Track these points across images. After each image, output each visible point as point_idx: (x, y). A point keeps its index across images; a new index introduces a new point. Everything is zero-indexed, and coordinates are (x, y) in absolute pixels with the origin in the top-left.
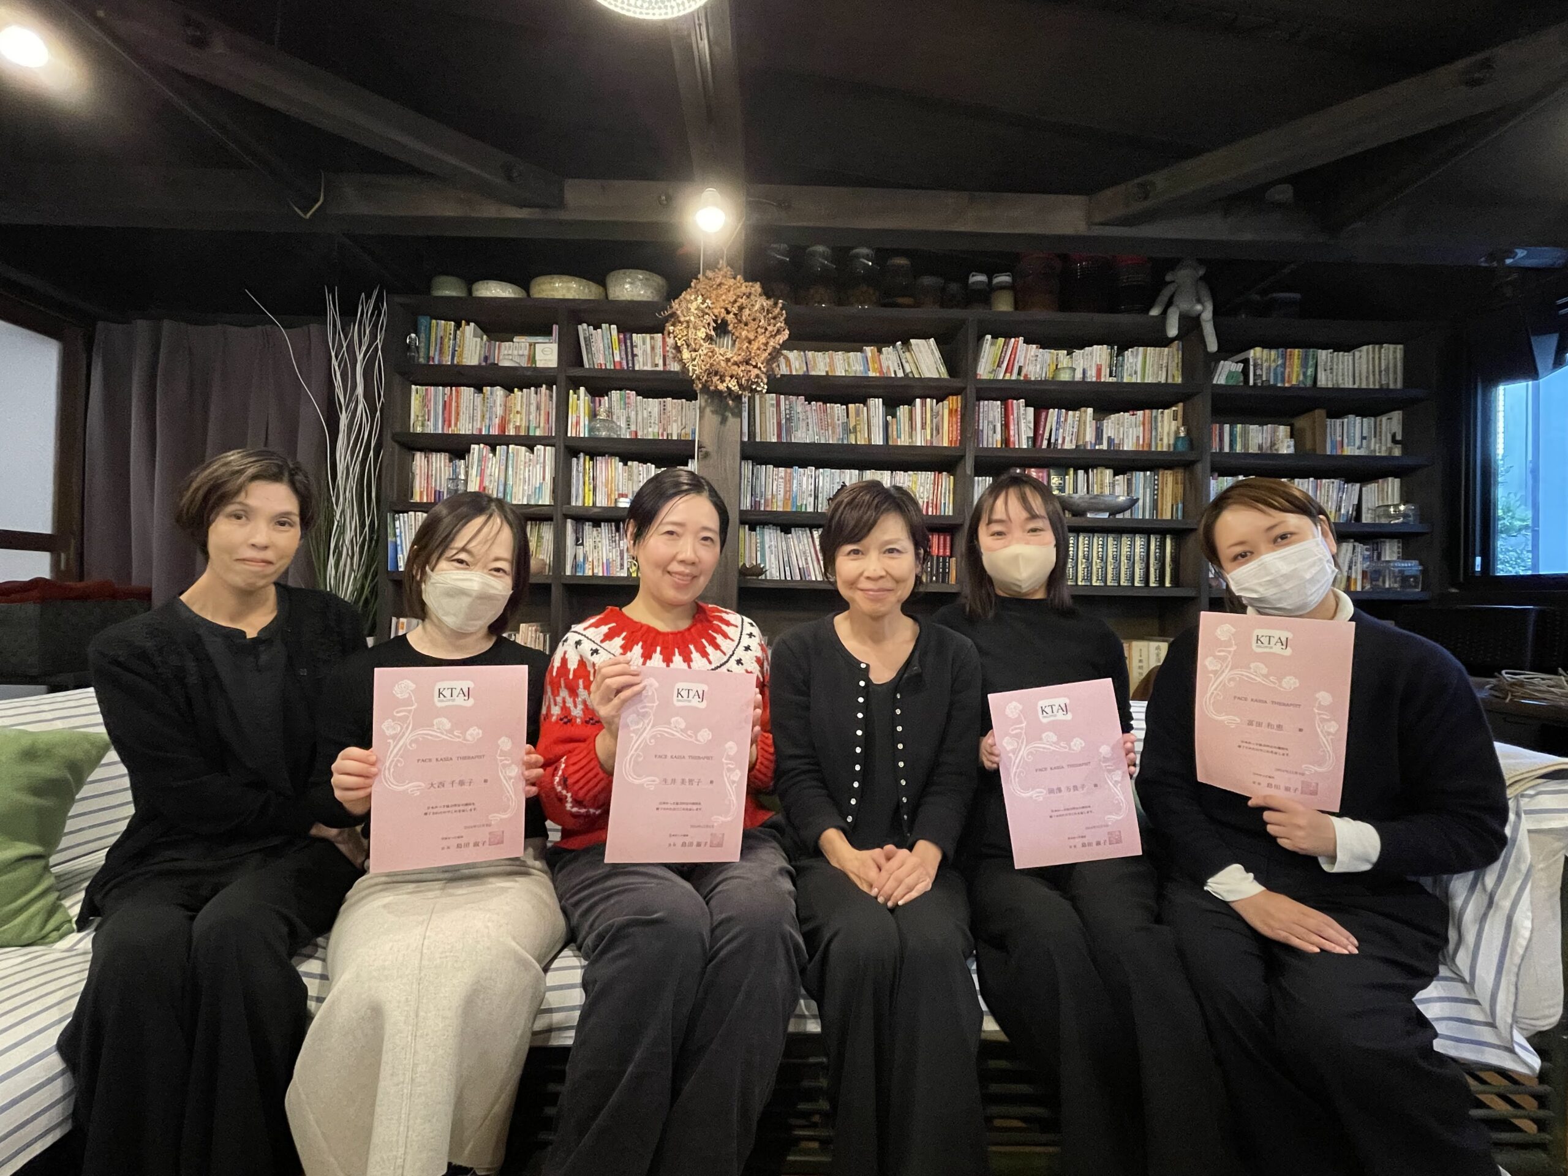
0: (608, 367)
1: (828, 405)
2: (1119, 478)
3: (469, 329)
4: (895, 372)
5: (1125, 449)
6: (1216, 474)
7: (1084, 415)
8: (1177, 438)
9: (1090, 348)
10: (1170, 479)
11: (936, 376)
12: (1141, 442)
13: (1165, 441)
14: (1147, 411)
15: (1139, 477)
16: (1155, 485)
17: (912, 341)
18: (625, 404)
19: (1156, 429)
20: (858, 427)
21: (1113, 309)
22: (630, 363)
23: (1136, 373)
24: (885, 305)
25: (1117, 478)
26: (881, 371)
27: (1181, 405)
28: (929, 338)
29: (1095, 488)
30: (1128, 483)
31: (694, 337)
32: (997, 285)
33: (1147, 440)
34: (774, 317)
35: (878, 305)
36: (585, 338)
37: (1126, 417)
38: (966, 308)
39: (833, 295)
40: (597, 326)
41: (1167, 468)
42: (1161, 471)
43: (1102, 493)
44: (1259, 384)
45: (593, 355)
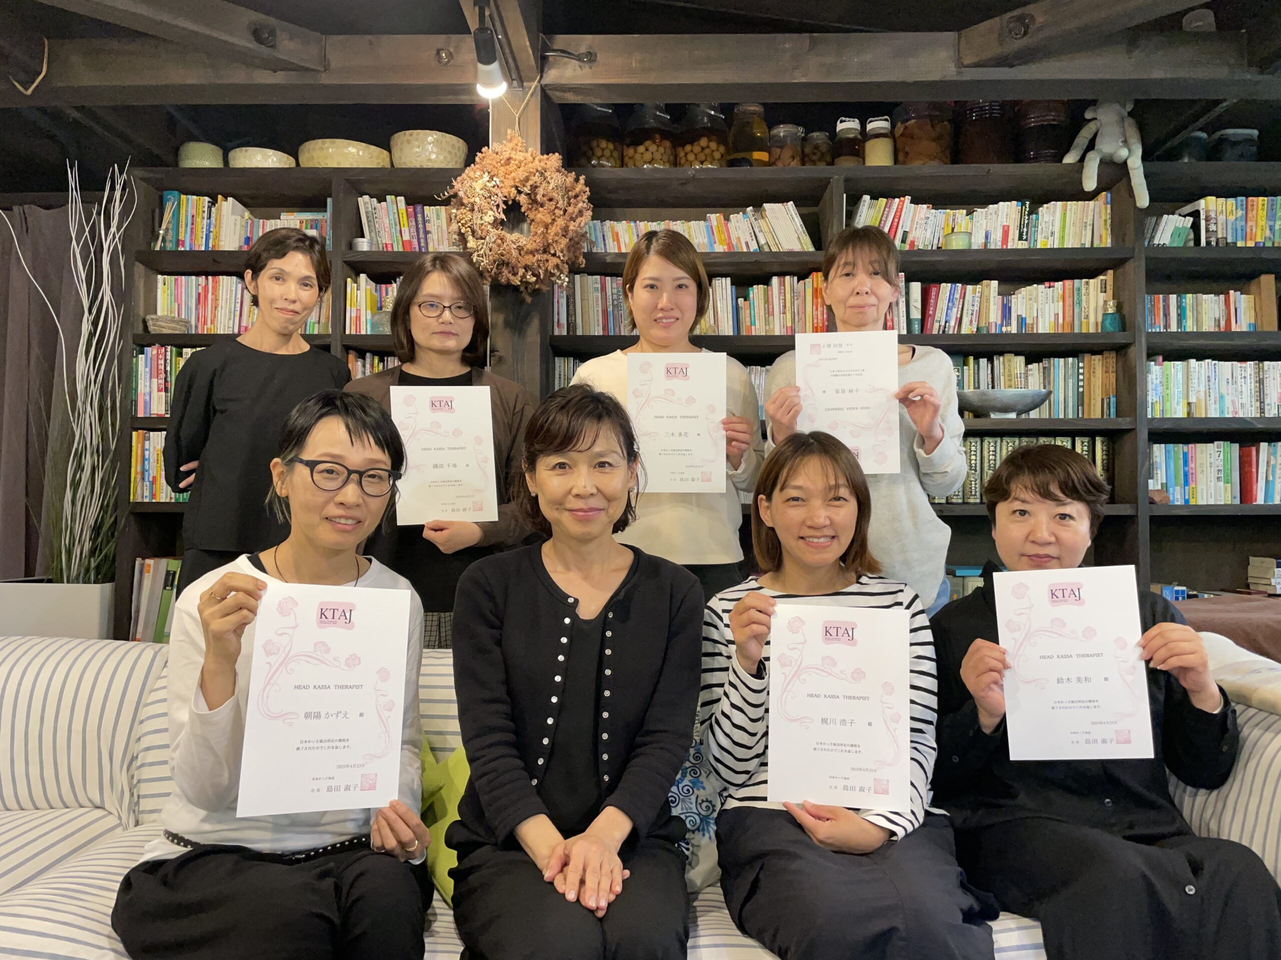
0: (396, 249)
2: (1034, 366)
3: (228, 206)
4: (747, 243)
5: (1040, 332)
6: (1161, 358)
7: (986, 290)
8: (1105, 315)
9: (995, 206)
10: (1098, 366)
11: (797, 248)
12: (1061, 321)
13: (1092, 319)
14: (1068, 283)
15: (1059, 365)
16: (1078, 374)
17: (766, 205)
19: (1080, 303)
21: (1019, 158)
22: (422, 241)
23: (1052, 233)
24: (732, 163)
25: (1030, 366)
26: (730, 245)
27: (1110, 272)
28: (788, 202)
29: (1002, 381)
30: (1044, 373)
31: (479, 222)
32: (872, 133)
33: (1068, 319)
34: (576, 196)
35: (724, 163)
36: (367, 213)
37: (1039, 290)
38: (832, 163)
39: (668, 151)
40: (381, 199)
41: (1094, 353)
42: (1087, 357)
43: (1010, 387)
44: (1213, 243)
45: (377, 233)
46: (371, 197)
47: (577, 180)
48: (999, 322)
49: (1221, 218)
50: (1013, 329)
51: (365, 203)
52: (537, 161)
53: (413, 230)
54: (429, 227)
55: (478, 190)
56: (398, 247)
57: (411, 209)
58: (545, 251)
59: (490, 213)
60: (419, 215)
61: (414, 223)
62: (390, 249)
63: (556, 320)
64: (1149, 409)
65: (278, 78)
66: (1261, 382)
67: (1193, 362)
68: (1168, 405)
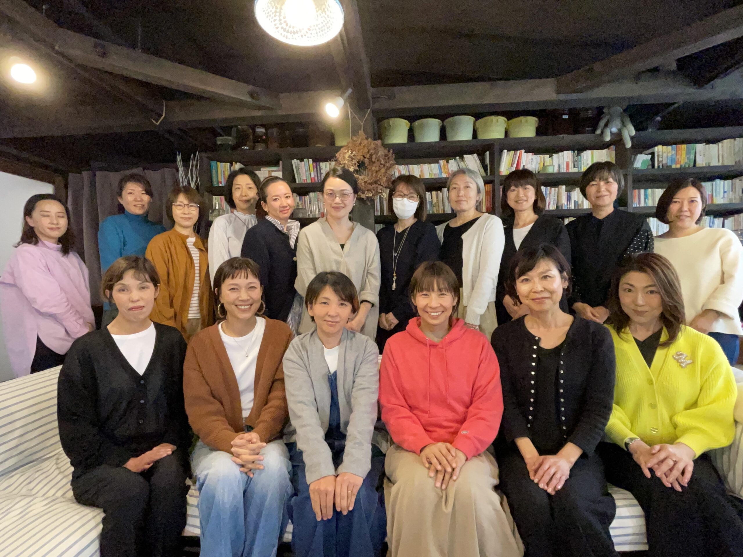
7: (560, 190)
9: (562, 153)
17: (465, 156)
20: (437, 204)
28: (474, 154)
34: (388, 158)
40: (302, 160)
44: (661, 167)
45: (300, 175)
46: (297, 160)
47: (389, 151)
48: (566, 204)
49: (665, 155)
50: (572, 207)
51: (295, 162)
52: (372, 145)
53: (316, 173)
54: (322, 171)
55: (347, 158)
56: (309, 181)
57: (315, 164)
58: (376, 183)
59: (352, 167)
60: (318, 167)
61: (315, 170)
62: (306, 182)
65: (260, 113)
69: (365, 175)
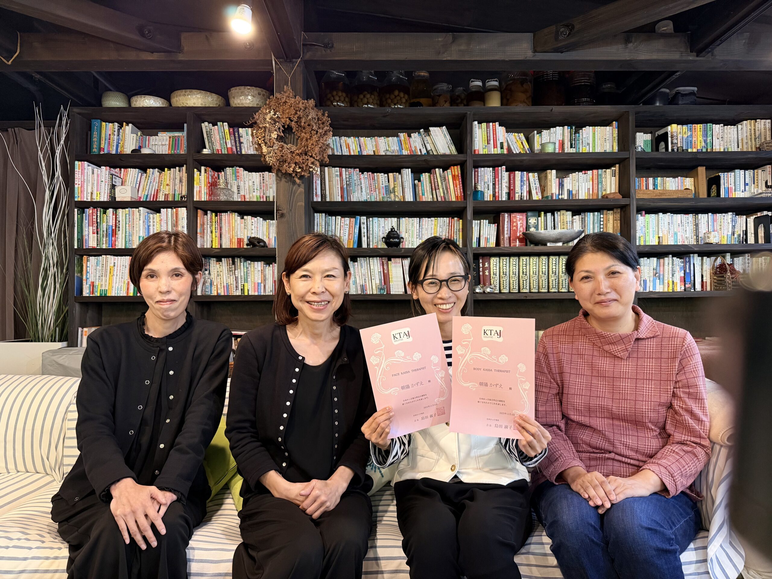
0: (223, 152)
1: (375, 174)
2: (576, 217)
3: (128, 129)
4: (420, 150)
5: (580, 198)
6: (644, 212)
7: (550, 175)
9: (554, 129)
10: (611, 217)
11: (448, 152)
12: (591, 192)
14: (595, 171)
15: (590, 217)
16: (600, 221)
17: (431, 128)
18: (236, 176)
19: (602, 183)
20: (396, 188)
21: (569, 102)
22: (238, 148)
23: (588, 145)
24: (412, 105)
25: (574, 217)
26: (411, 150)
27: (617, 166)
28: (442, 126)
29: (559, 225)
30: (582, 221)
31: (269, 137)
32: (489, 88)
33: (595, 191)
34: (323, 123)
35: (408, 104)
36: (207, 132)
37: (580, 175)
38: (467, 105)
39: (377, 98)
40: (215, 124)
41: (609, 209)
42: (605, 212)
43: (564, 228)
44: (676, 150)
45: (213, 144)
46: (209, 123)
47: (323, 115)
48: (557, 193)
49: (680, 136)
50: (565, 197)
51: (205, 126)
52: (301, 104)
53: (233, 141)
54: (242, 140)
55: (268, 120)
56: (225, 152)
57: (231, 130)
58: (306, 154)
59: (275, 133)
60: (236, 133)
61: (233, 137)
62: (220, 153)
63: (315, 193)
64: (637, 241)
65: (155, 57)
66: (697, 225)
67: (661, 214)
68: (647, 239)
69: (293, 144)
